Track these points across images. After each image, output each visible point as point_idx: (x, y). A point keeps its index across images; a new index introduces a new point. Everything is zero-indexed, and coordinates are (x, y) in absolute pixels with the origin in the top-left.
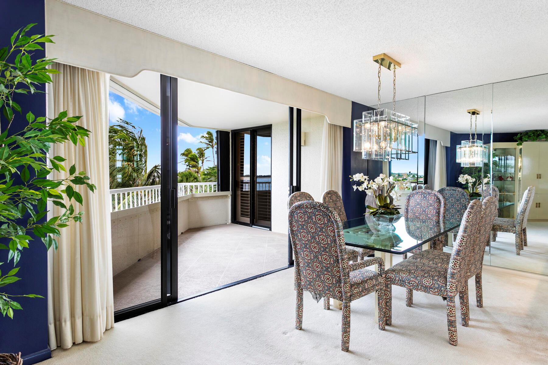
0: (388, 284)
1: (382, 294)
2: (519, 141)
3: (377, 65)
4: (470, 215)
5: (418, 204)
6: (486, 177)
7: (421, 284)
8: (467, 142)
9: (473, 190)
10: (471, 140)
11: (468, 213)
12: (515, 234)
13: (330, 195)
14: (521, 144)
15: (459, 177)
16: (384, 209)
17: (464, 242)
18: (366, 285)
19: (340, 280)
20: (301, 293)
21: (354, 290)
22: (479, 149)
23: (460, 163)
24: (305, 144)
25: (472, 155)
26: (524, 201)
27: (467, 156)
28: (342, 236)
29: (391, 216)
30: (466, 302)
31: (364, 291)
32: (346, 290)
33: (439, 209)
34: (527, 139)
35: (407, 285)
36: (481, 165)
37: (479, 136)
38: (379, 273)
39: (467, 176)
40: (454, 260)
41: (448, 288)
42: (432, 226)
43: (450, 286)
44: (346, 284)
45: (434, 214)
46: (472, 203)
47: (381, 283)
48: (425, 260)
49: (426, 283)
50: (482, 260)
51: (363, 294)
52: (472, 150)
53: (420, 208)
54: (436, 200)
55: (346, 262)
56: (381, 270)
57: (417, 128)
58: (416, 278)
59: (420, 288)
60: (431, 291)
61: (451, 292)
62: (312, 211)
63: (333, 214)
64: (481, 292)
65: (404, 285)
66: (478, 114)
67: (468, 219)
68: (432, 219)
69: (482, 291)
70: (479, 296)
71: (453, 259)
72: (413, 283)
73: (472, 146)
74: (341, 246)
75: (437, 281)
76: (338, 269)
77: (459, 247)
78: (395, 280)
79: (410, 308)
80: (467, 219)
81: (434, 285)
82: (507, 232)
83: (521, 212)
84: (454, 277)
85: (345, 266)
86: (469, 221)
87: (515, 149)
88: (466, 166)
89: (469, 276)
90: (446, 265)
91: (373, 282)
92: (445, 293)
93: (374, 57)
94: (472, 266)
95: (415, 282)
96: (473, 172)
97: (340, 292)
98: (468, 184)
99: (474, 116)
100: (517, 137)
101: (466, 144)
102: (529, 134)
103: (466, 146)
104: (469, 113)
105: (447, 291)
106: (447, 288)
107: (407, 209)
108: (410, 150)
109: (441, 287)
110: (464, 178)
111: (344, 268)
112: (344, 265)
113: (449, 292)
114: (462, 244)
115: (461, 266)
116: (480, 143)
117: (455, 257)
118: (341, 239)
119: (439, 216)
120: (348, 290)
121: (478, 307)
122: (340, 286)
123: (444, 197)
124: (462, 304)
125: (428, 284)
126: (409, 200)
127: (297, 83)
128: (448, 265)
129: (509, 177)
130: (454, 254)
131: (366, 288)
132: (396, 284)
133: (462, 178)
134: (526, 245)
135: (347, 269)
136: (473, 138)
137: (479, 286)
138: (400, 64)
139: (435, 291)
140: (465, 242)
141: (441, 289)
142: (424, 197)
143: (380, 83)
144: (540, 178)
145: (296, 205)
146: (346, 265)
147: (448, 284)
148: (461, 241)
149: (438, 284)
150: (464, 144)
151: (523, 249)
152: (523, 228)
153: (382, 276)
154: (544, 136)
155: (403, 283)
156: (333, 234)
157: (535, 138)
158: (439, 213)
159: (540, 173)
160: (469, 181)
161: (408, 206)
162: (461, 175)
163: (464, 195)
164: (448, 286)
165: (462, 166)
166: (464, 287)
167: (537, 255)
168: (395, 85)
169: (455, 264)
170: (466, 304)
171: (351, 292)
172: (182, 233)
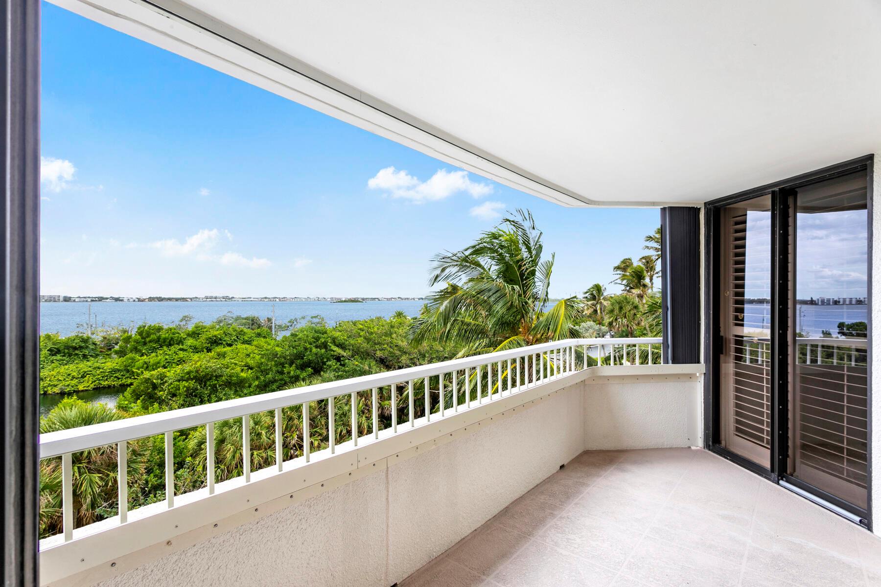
172: (562, 467)
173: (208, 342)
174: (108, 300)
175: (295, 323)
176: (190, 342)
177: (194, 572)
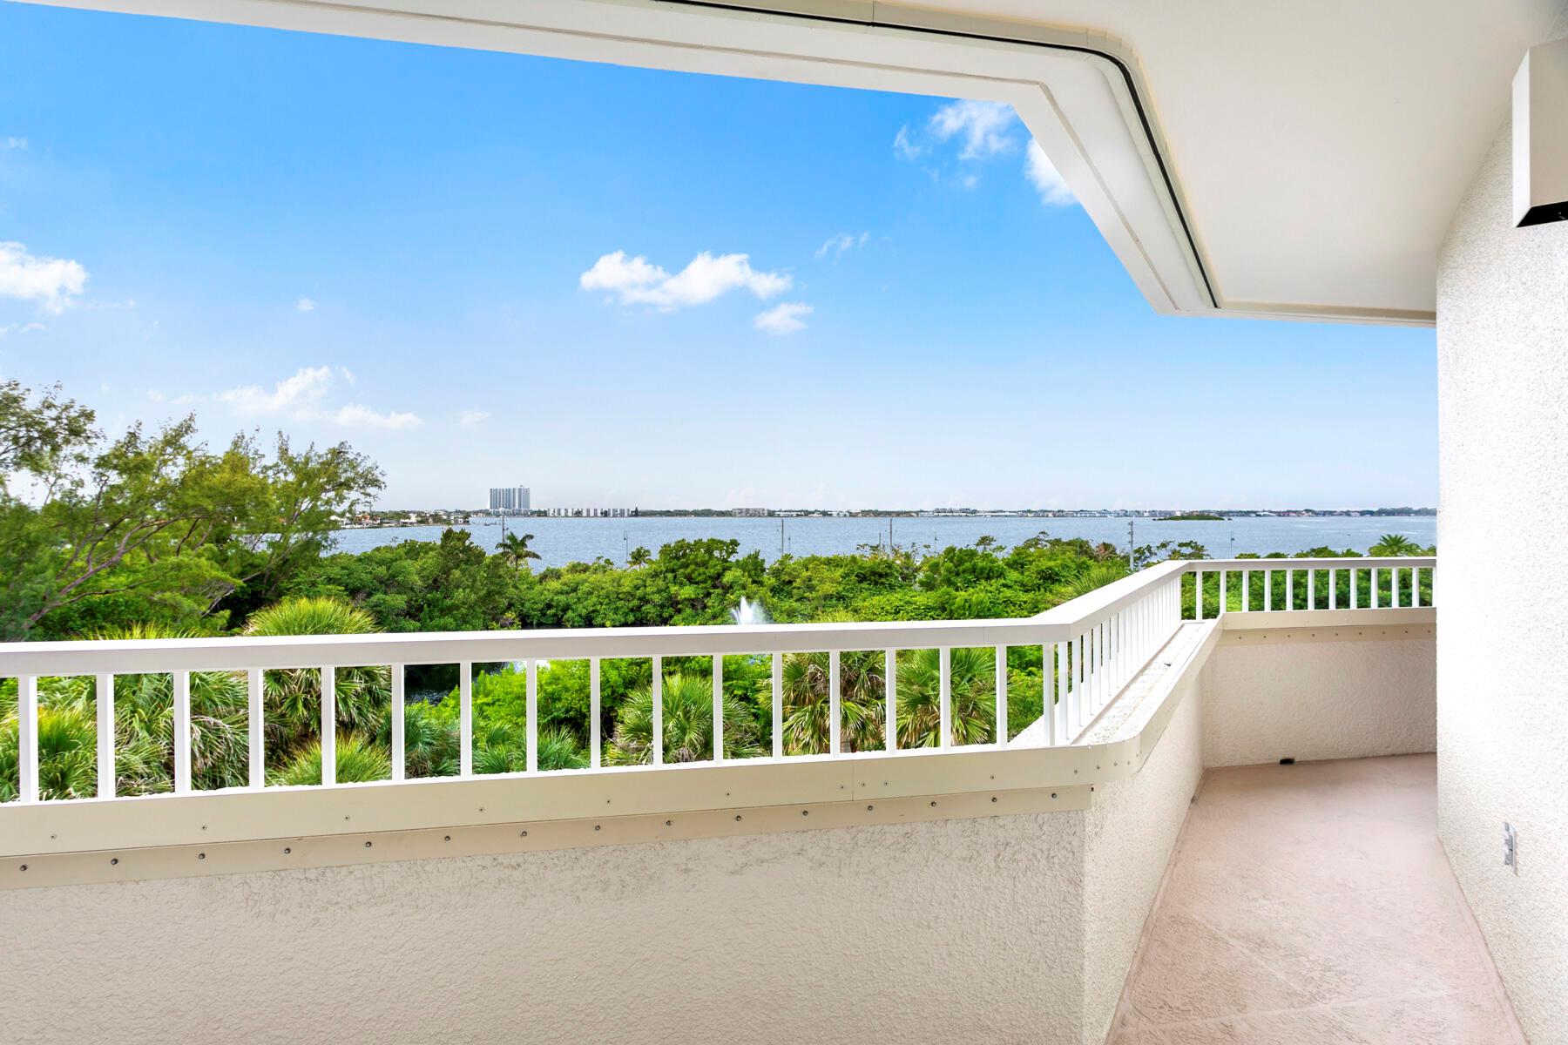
173: (1039, 576)
174: (815, 515)
175: (1147, 554)
176: (1013, 575)
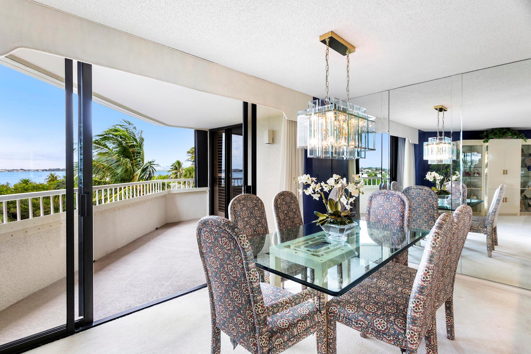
0: (331, 320)
1: (322, 336)
2: (485, 138)
3: (325, 47)
4: (438, 238)
5: (381, 206)
6: (454, 174)
7: (372, 326)
8: (434, 139)
9: (441, 188)
10: (439, 137)
11: (435, 234)
12: (486, 235)
13: (283, 197)
14: (487, 142)
15: (426, 174)
16: (333, 217)
17: (429, 275)
18: (295, 330)
19: (255, 327)
20: (216, 333)
21: (275, 342)
22: (447, 145)
23: (428, 160)
24: (273, 142)
25: (440, 152)
26: (496, 201)
27: (435, 153)
28: (252, 270)
29: (342, 227)
30: (433, 345)
31: (292, 340)
32: (261, 344)
33: (403, 212)
34: (493, 137)
35: (354, 325)
36: (450, 162)
37: (447, 134)
38: (318, 307)
39: (434, 174)
40: (415, 300)
41: (408, 337)
42: (395, 231)
43: (410, 335)
44: (262, 336)
45: (398, 217)
46: (440, 219)
47: (319, 322)
48: (382, 281)
49: (378, 326)
50: (454, 282)
51: (290, 344)
52: (440, 147)
53: (383, 210)
54: (400, 202)
55: (259, 305)
56: (319, 304)
57: (374, 122)
58: (366, 317)
59: (371, 332)
60: (384, 337)
61: (413, 344)
62: (218, 231)
63: (239, 238)
64: (452, 321)
65: (349, 324)
66: (445, 110)
67: (435, 244)
68: (395, 223)
69: (453, 319)
70: (449, 325)
71: (414, 298)
72: (361, 324)
73: (439, 143)
74: (251, 284)
75: (393, 325)
76: (251, 314)
77: (423, 283)
78: (339, 315)
79: (365, 339)
80: (433, 244)
81: (389, 330)
82: (477, 232)
83: (492, 213)
84: (415, 323)
85: (259, 311)
86: (435, 247)
87: (482, 146)
88: (434, 164)
89: (437, 306)
90: (407, 291)
91: (306, 324)
92: (404, 344)
93: (320, 36)
94: (440, 293)
95: (364, 323)
96: (441, 168)
97: (255, 345)
98: (436, 181)
99: (441, 113)
100: (484, 134)
101: (433, 141)
102: (495, 131)
103: (433, 143)
104: (436, 109)
105: (406, 341)
106: (406, 337)
107: (369, 211)
108: (367, 147)
109: (399, 335)
110: (432, 175)
111: (258, 313)
112: (257, 310)
113: (408, 342)
114: (427, 278)
115: (425, 305)
116: (448, 140)
117: (417, 295)
118: (250, 273)
119: (403, 220)
120: (264, 343)
121: (448, 338)
122: (255, 336)
123: (409, 200)
124: (429, 347)
125: (381, 327)
126: (371, 201)
127: (246, 75)
128: (411, 290)
129: (476, 173)
130: (415, 290)
131: (295, 335)
132: (340, 322)
133: (429, 176)
134: (496, 245)
135: (261, 315)
136: (441, 135)
137: (450, 313)
138: (355, 47)
139: (389, 339)
140: (431, 276)
141: (399, 337)
142: (387, 198)
143: (328, 68)
144: (506, 174)
145: (202, 221)
146: (260, 309)
147: (408, 331)
148: (425, 274)
149: (394, 328)
150: (431, 141)
151: (494, 250)
152: (494, 228)
153: (321, 313)
154: (510, 134)
155: (349, 322)
156: (241, 265)
157: (501, 135)
158: (403, 217)
159: (507, 169)
160: (437, 178)
161: (370, 208)
162: (429, 172)
163: (432, 195)
164: (408, 335)
165: (429, 163)
166: (431, 325)
167: (510, 258)
168: (348, 71)
169: (416, 305)
170: (434, 347)
171: (271, 344)
172: (157, 229)
177: (33, 242)
